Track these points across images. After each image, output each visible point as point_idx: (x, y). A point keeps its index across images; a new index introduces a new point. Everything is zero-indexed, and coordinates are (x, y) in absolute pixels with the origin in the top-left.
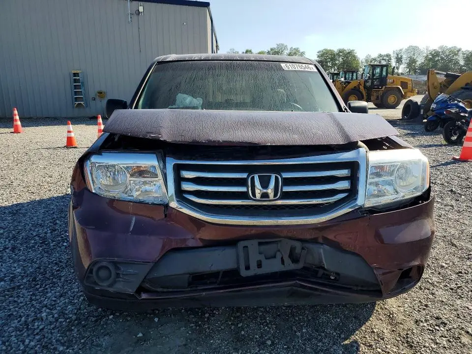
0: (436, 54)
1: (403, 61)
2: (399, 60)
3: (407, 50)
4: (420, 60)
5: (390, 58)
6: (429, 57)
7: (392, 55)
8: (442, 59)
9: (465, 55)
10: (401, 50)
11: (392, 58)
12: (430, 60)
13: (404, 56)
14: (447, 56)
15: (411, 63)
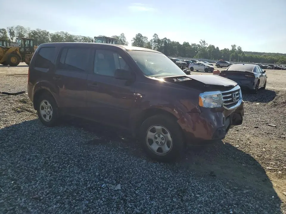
0: (35, 33)
1: (15, 35)
2: (12, 34)
3: (17, 28)
4: (26, 36)
5: (5, 31)
6: (31, 34)
7: (7, 30)
8: (39, 36)
9: (52, 36)
10: (12, 27)
11: (7, 32)
12: (32, 36)
13: (15, 32)
14: (42, 35)
15: (21, 36)
